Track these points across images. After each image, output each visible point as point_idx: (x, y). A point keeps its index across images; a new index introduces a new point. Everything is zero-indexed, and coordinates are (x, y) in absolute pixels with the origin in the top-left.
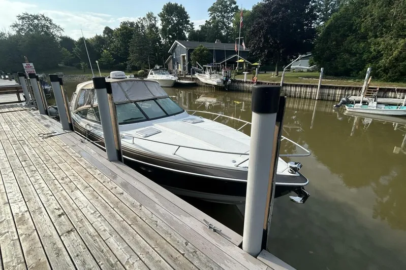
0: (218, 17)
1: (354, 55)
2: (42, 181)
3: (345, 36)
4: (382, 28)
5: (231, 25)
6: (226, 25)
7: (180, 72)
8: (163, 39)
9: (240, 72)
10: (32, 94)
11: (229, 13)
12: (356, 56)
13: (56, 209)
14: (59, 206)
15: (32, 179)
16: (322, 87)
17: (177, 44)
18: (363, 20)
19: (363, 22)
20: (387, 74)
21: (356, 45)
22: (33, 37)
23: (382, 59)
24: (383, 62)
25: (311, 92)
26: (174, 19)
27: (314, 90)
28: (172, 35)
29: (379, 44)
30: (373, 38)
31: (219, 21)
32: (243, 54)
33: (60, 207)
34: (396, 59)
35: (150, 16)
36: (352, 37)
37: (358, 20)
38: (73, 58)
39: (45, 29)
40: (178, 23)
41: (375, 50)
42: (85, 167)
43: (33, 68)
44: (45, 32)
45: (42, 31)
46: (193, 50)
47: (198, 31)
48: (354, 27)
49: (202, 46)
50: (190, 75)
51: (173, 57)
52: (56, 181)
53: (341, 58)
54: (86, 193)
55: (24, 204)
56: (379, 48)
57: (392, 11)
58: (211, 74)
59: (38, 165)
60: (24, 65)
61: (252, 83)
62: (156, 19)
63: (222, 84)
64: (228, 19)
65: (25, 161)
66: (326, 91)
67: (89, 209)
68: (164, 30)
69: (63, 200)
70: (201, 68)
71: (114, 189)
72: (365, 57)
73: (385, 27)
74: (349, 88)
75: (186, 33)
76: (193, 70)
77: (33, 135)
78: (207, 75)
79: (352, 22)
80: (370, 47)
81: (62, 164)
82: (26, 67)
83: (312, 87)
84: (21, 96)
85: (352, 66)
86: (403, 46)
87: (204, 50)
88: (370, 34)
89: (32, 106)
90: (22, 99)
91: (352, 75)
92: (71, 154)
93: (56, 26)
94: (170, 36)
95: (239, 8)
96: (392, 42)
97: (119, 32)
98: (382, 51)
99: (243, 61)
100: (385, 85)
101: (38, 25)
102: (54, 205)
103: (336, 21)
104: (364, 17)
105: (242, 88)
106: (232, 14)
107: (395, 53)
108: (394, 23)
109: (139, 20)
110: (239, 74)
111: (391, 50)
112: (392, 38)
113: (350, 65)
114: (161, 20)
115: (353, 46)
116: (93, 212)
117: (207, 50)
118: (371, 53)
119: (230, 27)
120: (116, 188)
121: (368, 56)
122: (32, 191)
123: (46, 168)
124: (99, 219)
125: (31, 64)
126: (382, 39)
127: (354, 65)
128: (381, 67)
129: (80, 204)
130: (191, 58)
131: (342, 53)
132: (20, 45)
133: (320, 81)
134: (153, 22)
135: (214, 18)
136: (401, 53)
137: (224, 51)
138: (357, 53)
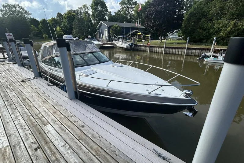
0: (125, 8)
1: (205, 30)
2: (20, 118)
3: (200, 19)
4: (221, 14)
5: (133, 12)
6: (130, 13)
7: (104, 40)
8: (93, 21)
9: (139, 40)
10: (13, 53)
11: (131, 5)
12: (206, 30)
13: (32, 143)
14: (34, 140)
15: (13, 116)
16: (188, 49)
17: (101, 23)
18: (210, 9)
19: (210, 11)
20: (224, 41)
21: (206, 24)
22: (12, 18)
23: (221, 33)
24: (222, 34)
25: (182, 52)
26: (99, 8)
27: (183, 50)
28: (98, 18)
29: (219, 24)
30: (216, 20)
31: (126, 10)
32: (140, 29)
33: (36, 141)
34: (229, 33)
35: (85, 6)
36: (204, 20)
37: (208, 10)
38: (38, 31)
39: (20, 14)
40: (102, 11)
41: (217, 27)
42: (53, 104)
43: (13, 36)
44: (20, 15)
45: (18, 15)
46: (111, 27)
47: (114, 16)
48: (205, 14)
49: (116, 25)
50: (110, 42)
51: (99, 31)
52: (31, 117)
53: (197, 32)
54: (56, 127)
55: (7, 139)
56: (220, 26)
57: (227, 4)
58: (122, 41)
59: (17, 104)
60: (7, 34)
61: (147, 46)
62: (89, 8)
63: (129, 47)
64: (131, 9)
65: (7, 101)
66: (190, 51)
67: (60, 141)
68: (93, 15)
69: (38, 134)
70: (116, 38)
71: (77, 122)
72: (211, 31)
73: (223, 14)
74: (203, 49)
75: (106, 17)
76: (112, 39)
77: (13, 81)
78: (120, 42)
79: (204, 11)
80: (214, 26)
81: (36, 102)
82: (8, 36)
83: (182, 48)
84: (5, 54)
85: (204, 37)
86: (233, 25)
87: (118, 27)
88: (214, 18)
89: (13, 61)
90: (6, 56)
91: (203, 42)
92: (41, 95)
93: (27, 12)
94: (97, 19)
95: (137, 2)
96: (227, 22)
97: (66, 16)
98: (221, 28)
99: (140, 34)
100: (223, 47)
101: (15, 11)
102: (31, 139)
103: (195, 10)
104: (211, 8)
105: (141, 49)
106: (133, 6)
107: (229, 29)
108: (228, 11)
109: (78, 9)
110: (138, 41)
111: (226, 27)
112: (226, 21)
113: (203, 36)
114: (92, 9)
115: (204, 25)
116: (63, 144)
117: (119, 27)
118: (215, 29)
119: (132, 14)
120: (78, 121)
121: (213, 31)
122: (12, 126)
123: (24, 106)
124: (69, 151)
125: (11, 34)
126: (221, 21)
127: (205, 36)
128: (220, 37)
129: (52, 137)
130: (111, 32)
131: (198, 29)
132: (4, 23)
133: (187, 45)
134: (87, 10)
135: (123, 8)
136: (232, 29)
137: (129, 28)
138: (207, 29)
